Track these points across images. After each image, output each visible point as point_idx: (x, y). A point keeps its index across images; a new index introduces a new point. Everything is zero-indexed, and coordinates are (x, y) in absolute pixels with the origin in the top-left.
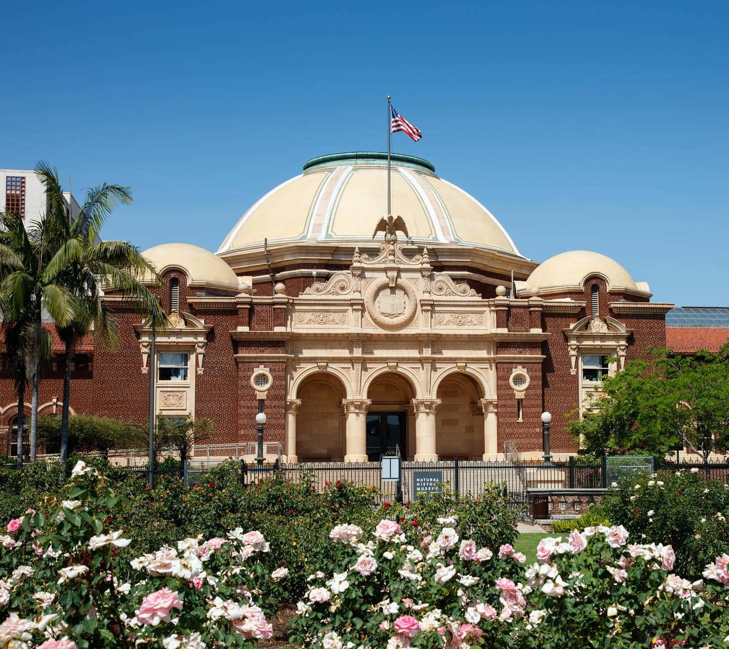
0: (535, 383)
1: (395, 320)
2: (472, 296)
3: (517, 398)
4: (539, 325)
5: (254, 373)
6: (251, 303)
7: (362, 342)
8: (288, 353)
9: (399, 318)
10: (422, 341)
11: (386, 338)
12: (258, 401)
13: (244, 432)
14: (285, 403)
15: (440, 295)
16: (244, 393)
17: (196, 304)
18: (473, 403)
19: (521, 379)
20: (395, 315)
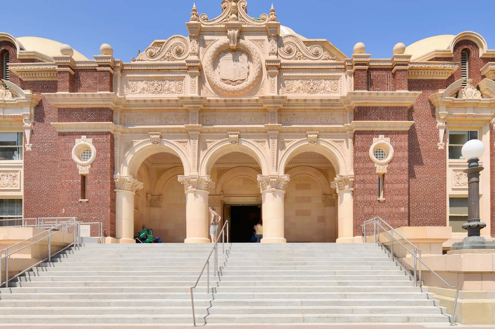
0: (400, 154)
1: (237, 86)
2: (326, 59)
3: (378, 172)
4: (405, 86)
5: (75, 145)
6: (75, 68)
7: (200, 112)
8: (116, 124)
9: (242, 85)
10: (268, 108)
11: (227, 106)
12: (80, 176)
13: (66, 211)
14: (112, 179)
15: (289, 59)
16: (65, 167)
17: (21, 74)
18: (325, 194)
19: (382, 152)
20: (237, 82)
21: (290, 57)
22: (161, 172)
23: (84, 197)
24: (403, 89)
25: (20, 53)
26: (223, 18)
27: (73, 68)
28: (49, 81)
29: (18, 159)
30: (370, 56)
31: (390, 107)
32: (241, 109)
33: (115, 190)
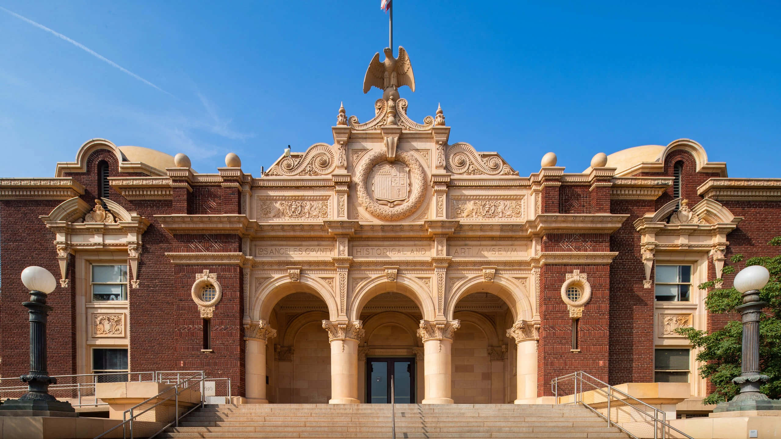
0: (599, 294)
1: (397, 208)
2: (506, 174)
3: (572, 316)
4: (607, 208)
5: (195, 281)
6: (194, 184)
7: (349, 241)
8: (245, 255)
9: (401, 207)
10: (434, 236)
11: (383, 234)
12: (202, 321)
13: (184, 364)
14: (242, 324)
15: (460, 174)
16: (183, 309)
17: (125, 191)
18: (492, 346)
19: (576, 291)
20: (395, 203)
21: (461, 171)
22: (291, 318)
23: (206, 347)
24: (605, 211)
25: (122, 164)
26: (378, 121)
27: (191, 183)
28: (160, 201)
29: (122, 300)
30: (564, 169)
31: (588, 234)
33: (245, 339)
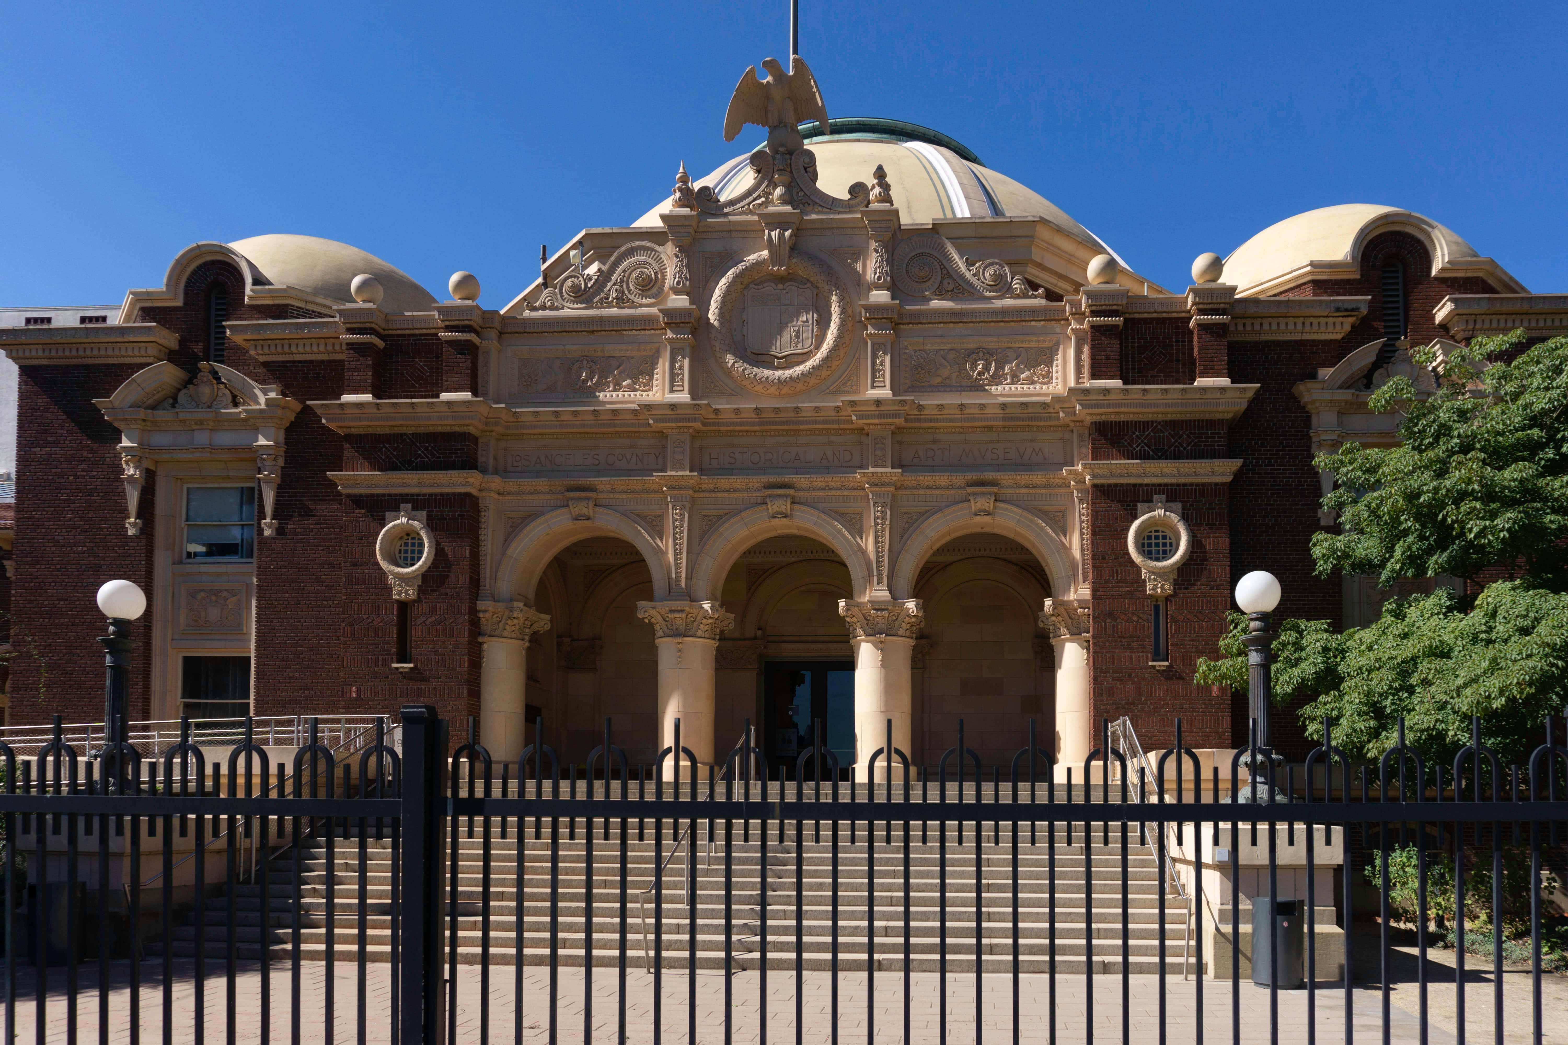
0: (1208, 545)
1: (789, 371)
2: (1018, 296)
3: (1151, 593)
4: (1221, 366)
5: (383, 528)
6: (387, 332)
7: (693, 437)
8: (484, 471)
9: (800, 367)
10: (866, 427)
11: (761, 424)
12: (395, 606)
13: (359, 692)
14: (473, 612)
15: (924, 297)
16: (359, 581)
17: (256, 346)
19: (1164, 537)
20: (789, 360)
21: (926, 292)
22: (597, 577)
23: (402, 659)
24: (1215, 374)
25: (252, 290)
26: (755, 195)
27: (382, 331)
29: (243, 557)
31: (1182, 421)
32: (799, 430)
33: (480, 639)
